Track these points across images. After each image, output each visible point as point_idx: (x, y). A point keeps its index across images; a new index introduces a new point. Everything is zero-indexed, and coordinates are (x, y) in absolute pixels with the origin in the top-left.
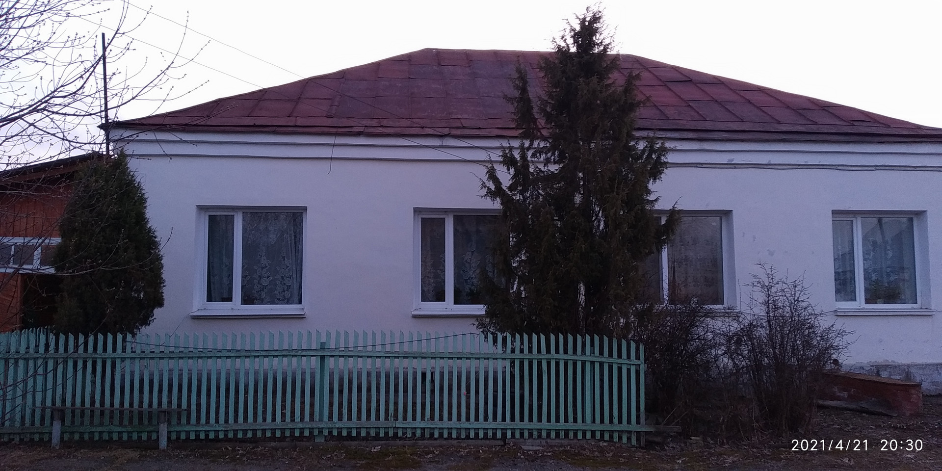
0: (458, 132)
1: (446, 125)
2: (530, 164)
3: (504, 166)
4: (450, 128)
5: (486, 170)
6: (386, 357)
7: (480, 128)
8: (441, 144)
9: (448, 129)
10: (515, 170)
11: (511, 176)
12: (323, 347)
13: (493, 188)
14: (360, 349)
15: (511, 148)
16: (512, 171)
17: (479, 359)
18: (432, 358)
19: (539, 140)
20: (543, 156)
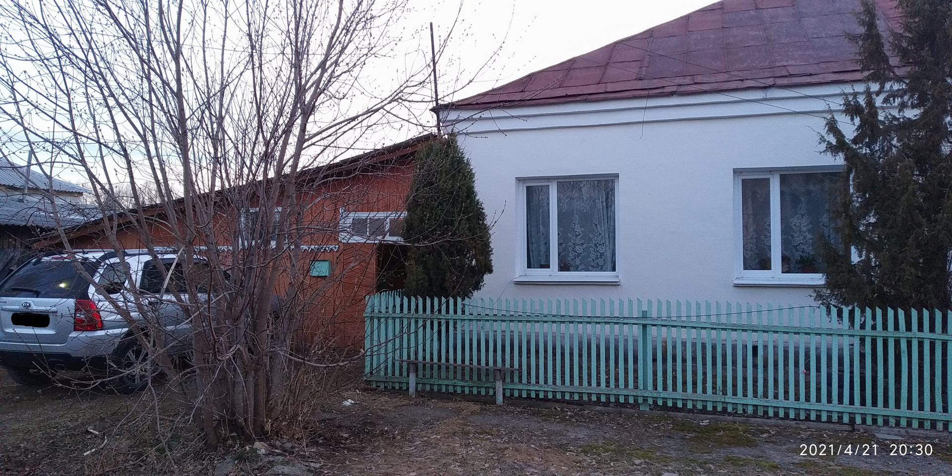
0: (785, 81)
1: (769, 75)
2: (878, 110)
3: (846, 115)
4: (775, 77)
5: (825, 122)
6: (712, 329)
7: (811, 75)
8: (765, 97)
9: (772, 79)
10: (861, 120)
11: (856, 127)
12: (644, 315)
13: (833, 141)
14: (684, 319)
15: (855, 95)
16: (857, 121)
17: (820, 334)
18: (764, 331)
19: (892, 82)
20: (898, 101)
